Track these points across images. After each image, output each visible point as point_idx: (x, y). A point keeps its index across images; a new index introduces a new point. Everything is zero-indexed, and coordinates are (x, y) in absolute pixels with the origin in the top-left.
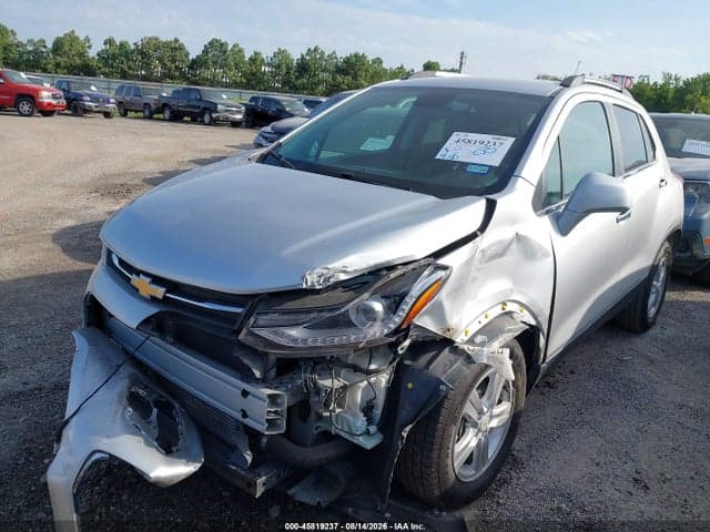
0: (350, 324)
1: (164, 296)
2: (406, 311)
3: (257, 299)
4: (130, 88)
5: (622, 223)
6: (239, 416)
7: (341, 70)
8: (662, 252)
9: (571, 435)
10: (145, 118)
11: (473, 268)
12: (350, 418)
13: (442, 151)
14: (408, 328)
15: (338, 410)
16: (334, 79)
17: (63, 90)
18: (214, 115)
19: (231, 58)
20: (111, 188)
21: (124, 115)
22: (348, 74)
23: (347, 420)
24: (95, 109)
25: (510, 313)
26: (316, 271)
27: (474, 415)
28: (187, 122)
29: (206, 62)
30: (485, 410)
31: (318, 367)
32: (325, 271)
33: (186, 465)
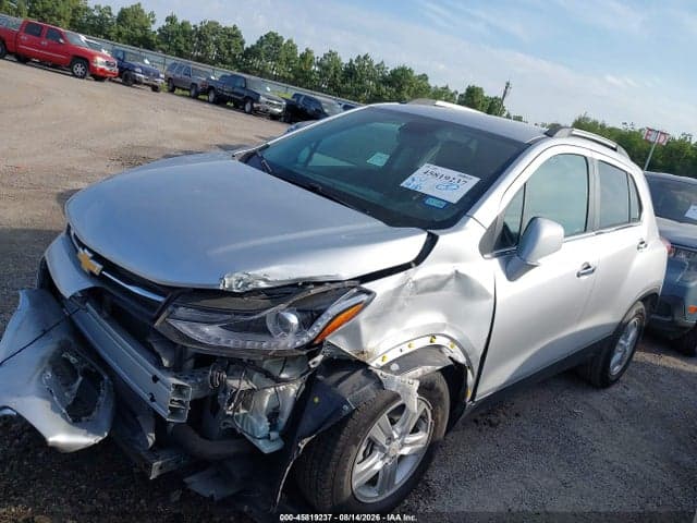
0: (265, 331)
1: (101, 273)
2: (321, 327)
3: (178, 292)
4: (181, 68)
5: (585, 277)
6: (148, 398)
7: (387, 81)
8: (634, 313)
9: (494, 476)
10: (190, 97)
11: (401, 297)
12: (255, 421)
13: (409, 180)
14: (321, 344)
15: (242, 411)
16: (378, 89)
17: (119, 59)
18: (255, 105)
19: (283, 53)
20: (132, 159)
21: (172, 91)
22: (393, 86)
23: (251, 422)
24: (145, 81)
25: (439, 347)
26: (236, 275)
27: (382, 440)
28: (229, 107)
29: (259, 53)
30: (396, 436)
31: (232, 367)
32: (245, 277)
33: (86, 435)
